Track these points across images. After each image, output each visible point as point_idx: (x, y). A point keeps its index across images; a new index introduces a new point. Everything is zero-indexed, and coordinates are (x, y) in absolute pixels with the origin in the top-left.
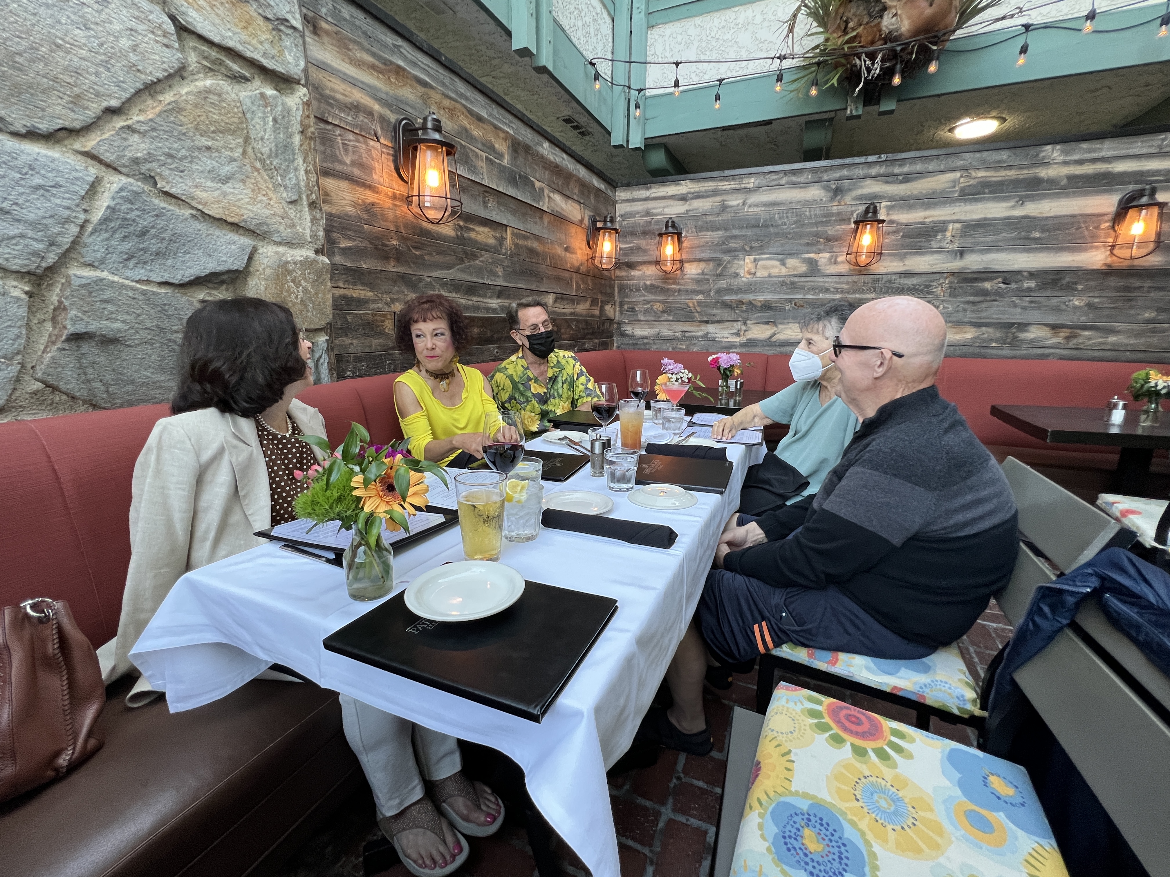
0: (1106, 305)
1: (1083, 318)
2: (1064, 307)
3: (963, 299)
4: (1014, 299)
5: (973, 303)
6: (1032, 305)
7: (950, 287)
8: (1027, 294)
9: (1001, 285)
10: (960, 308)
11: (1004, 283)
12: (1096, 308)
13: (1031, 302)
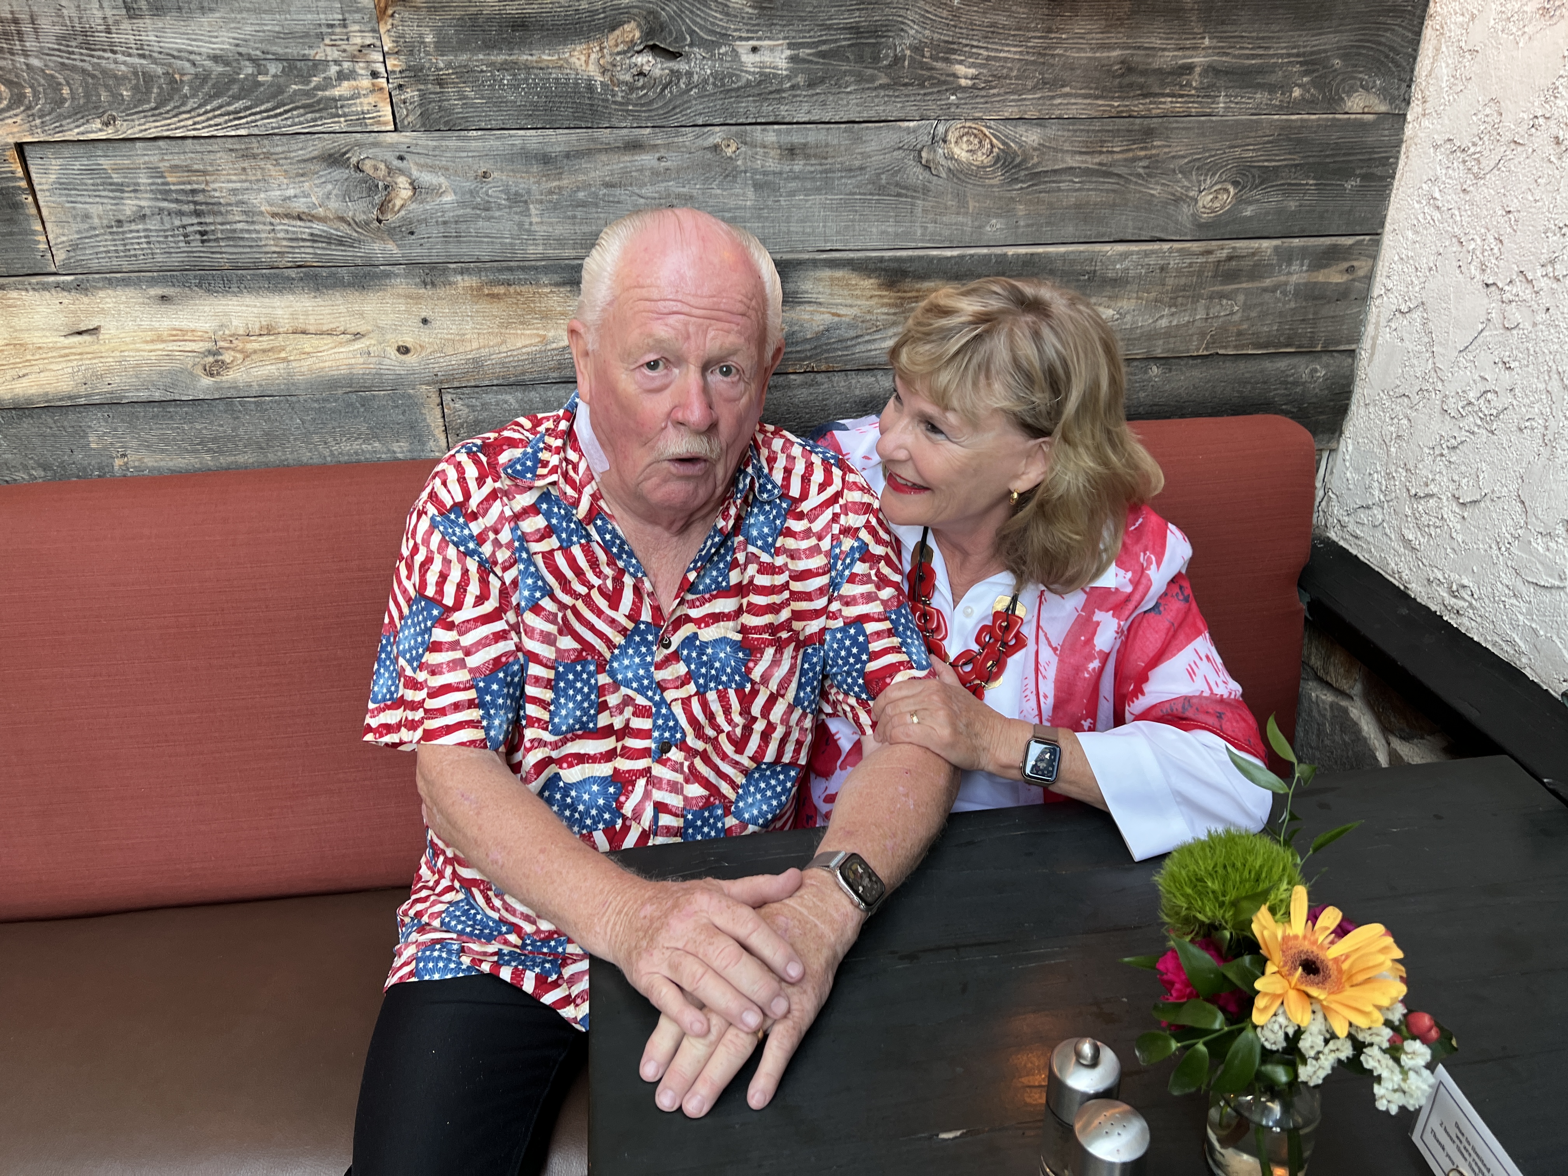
0: (1071, 161)
1: (995, 227)
2: (916, 174)
3: (493, 142)
4: (717, 136)
5: (545, 159)
6: (798, 166)
7: (415, 74)
8: (768, 110)
9: (645, 61)
10: (493, 191)
11: (654, 48)
12: (1036, 176)
13: (791, 152)
